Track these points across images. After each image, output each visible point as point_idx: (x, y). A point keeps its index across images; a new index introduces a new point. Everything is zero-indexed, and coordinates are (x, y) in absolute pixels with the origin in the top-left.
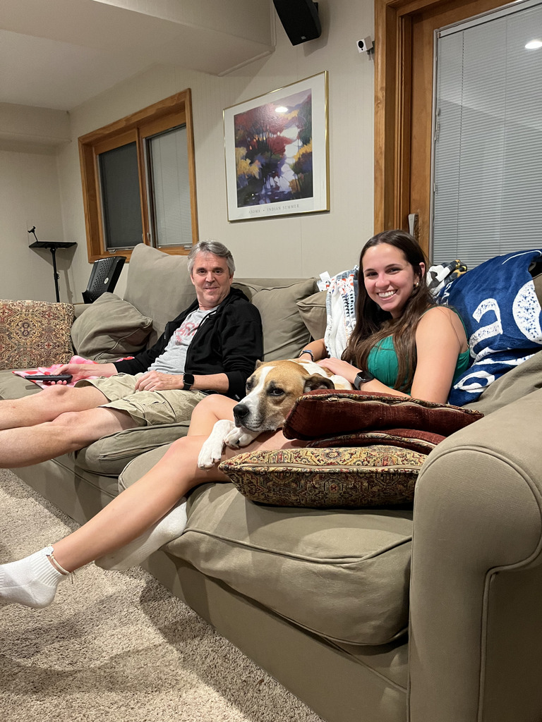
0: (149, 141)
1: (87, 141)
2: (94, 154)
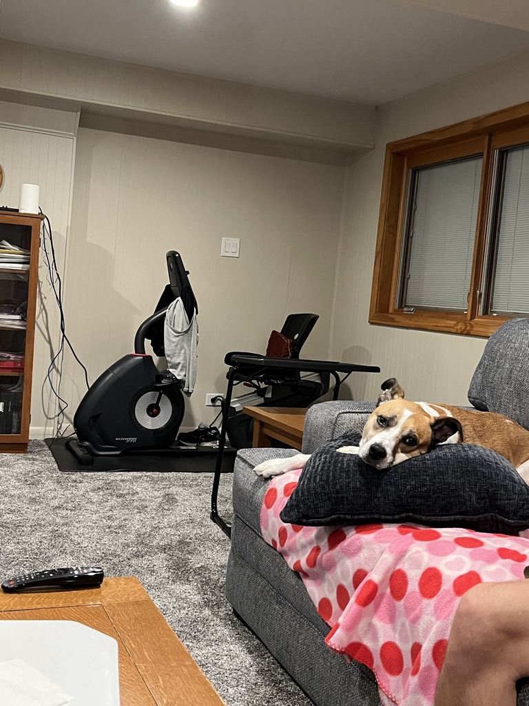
0: (504, 154)
1: (402, 148)
2: (406, 167)
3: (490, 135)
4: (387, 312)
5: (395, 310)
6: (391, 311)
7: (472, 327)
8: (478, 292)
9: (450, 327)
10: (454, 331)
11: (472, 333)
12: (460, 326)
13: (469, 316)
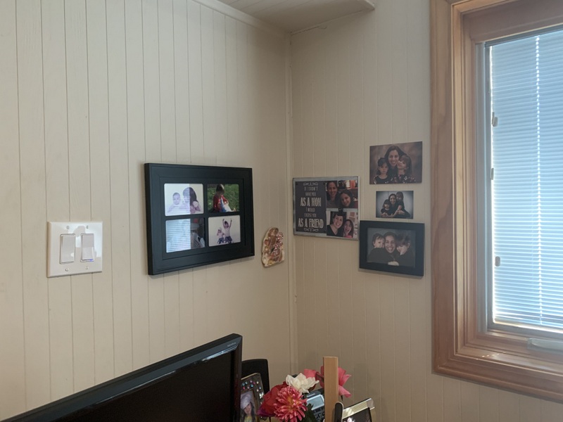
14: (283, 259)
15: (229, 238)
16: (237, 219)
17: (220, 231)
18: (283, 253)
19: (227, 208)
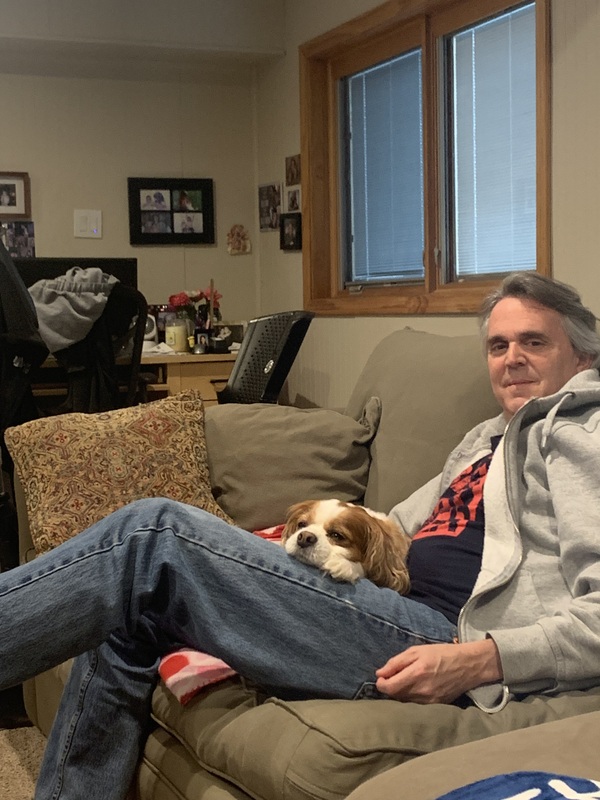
2: (330, 78)
3: (428, 17)
4: (329, 296)
5: (339, 293)
6: (334, 293)
7: (427, 302)
8: (436, 251)
9: (403, 307)
10: (406, 311)
11: (428, 310)
12: (413, 303)
13: (427, 287)
14: (248, 250)
15: (191, 229)
16: (199, 217)
17: (183, 223)
18: (249, 246)
19: (190, 207)
